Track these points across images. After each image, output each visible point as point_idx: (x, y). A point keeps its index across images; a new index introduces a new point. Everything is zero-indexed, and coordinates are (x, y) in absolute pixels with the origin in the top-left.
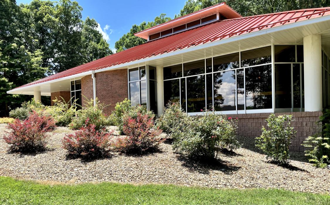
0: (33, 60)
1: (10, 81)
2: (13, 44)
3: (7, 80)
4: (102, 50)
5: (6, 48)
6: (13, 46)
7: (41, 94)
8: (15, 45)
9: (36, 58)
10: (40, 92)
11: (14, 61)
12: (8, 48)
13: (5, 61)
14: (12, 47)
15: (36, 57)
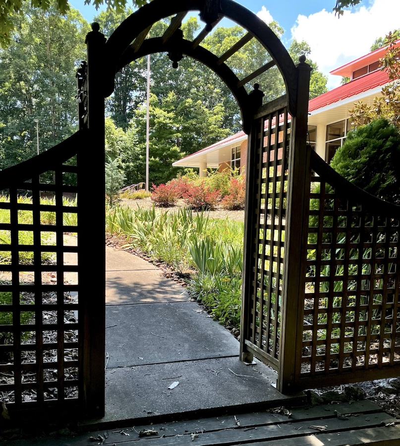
0: (212, 119)
1: (182, 151)
2: (187, 100)
3: (178, 150)
4: (313, 91)
5: (179, 106)
6: (188, 102)
7: (207, 165)
8: (190, 100)
9: (215, 117)
10: (206, 164)
11: (188, 124)
12: (181, 105)
13: (177, 124)
14: (187, 104)
15: (215, 115)
